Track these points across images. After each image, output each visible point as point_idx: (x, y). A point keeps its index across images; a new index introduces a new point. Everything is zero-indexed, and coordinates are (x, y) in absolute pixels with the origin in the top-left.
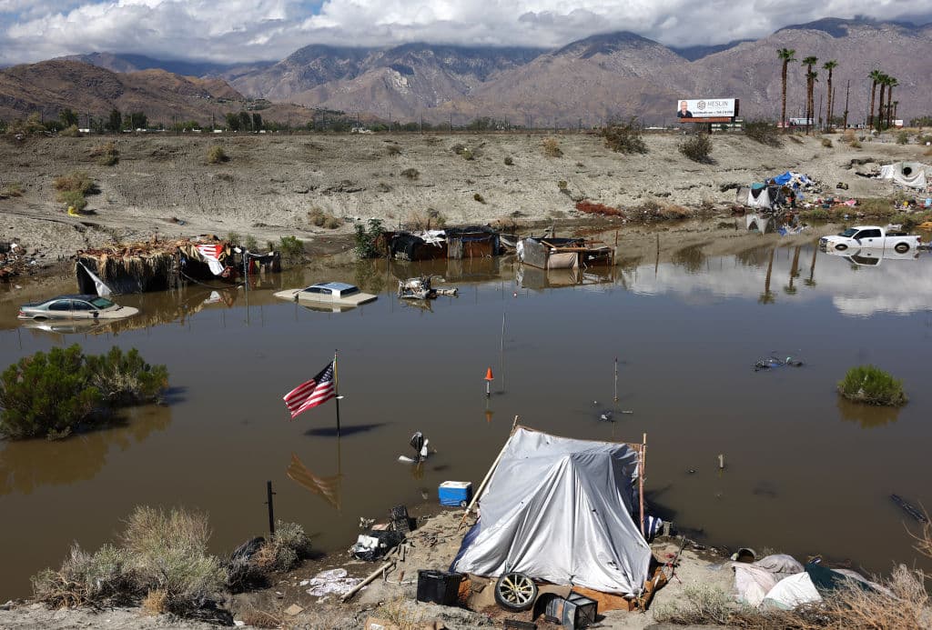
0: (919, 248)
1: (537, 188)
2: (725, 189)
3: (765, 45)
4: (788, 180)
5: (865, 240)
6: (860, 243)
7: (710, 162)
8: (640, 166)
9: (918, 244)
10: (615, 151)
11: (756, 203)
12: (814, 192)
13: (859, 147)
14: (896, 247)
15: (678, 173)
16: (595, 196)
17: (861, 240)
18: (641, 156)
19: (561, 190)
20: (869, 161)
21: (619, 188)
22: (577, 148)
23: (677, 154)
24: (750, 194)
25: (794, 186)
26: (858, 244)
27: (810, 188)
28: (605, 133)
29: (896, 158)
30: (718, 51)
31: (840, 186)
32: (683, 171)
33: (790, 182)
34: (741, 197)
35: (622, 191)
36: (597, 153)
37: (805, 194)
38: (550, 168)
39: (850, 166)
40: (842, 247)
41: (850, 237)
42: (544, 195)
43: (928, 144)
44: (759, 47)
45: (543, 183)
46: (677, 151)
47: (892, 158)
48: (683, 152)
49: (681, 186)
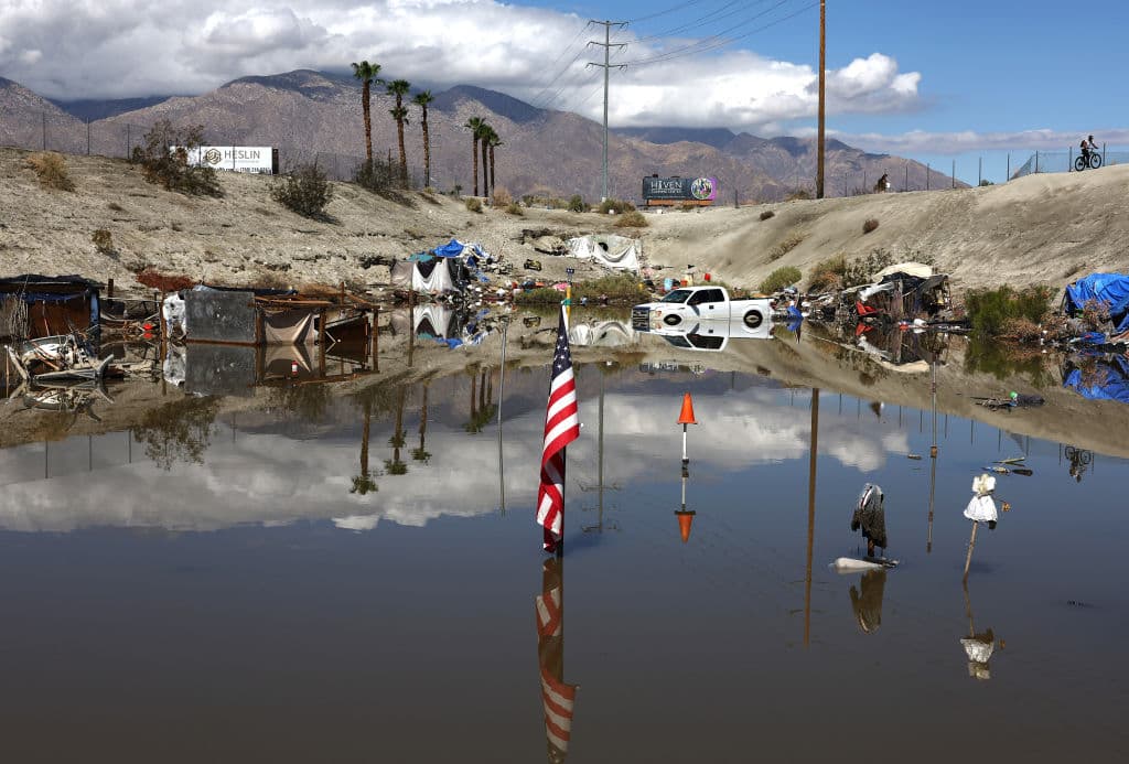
0: (775, 319)
1: (50, 242)
2: (367, 263)
3: (212, 104)
4: (459, 252)
5: (703, 307)
6: (697, 311)
7: (326, 219)
8: (221, 217)
9: (772, 312)
10: (168, 188)
11: (428, 286)
12: (501, 273)
13: (520, 214)
14: (745, 319)
15: (286, 234)
16: (165, 264)
17: (699, 307)
18: (215, 201)
19: (101, 250)
20: (545, 233)
21: (202, 251)
22: (97, 179)
23: (270, 203)
24: (416, 272)
25: (470, 263)
26: (695, 314)
27: (493, 266)
28: (137, 157)
29: (583, 229)
30: (132, 109)
31: (527, 266)
32: (294, 231)
33: (461, 256)
34: (398, 278)
35: (210, 258)
36: (136, 190)
37: (489, 275)
38: (60, 209)
39: (522, 240)
40: (673, 320)
41: (682, 302)
42: (68, 257)
43: (611, 211)
44: (202, 107)
45: (58, 235)
46: (268, 199)
47: (577, 230)
48: (280, 200)
49: (301, 255)
